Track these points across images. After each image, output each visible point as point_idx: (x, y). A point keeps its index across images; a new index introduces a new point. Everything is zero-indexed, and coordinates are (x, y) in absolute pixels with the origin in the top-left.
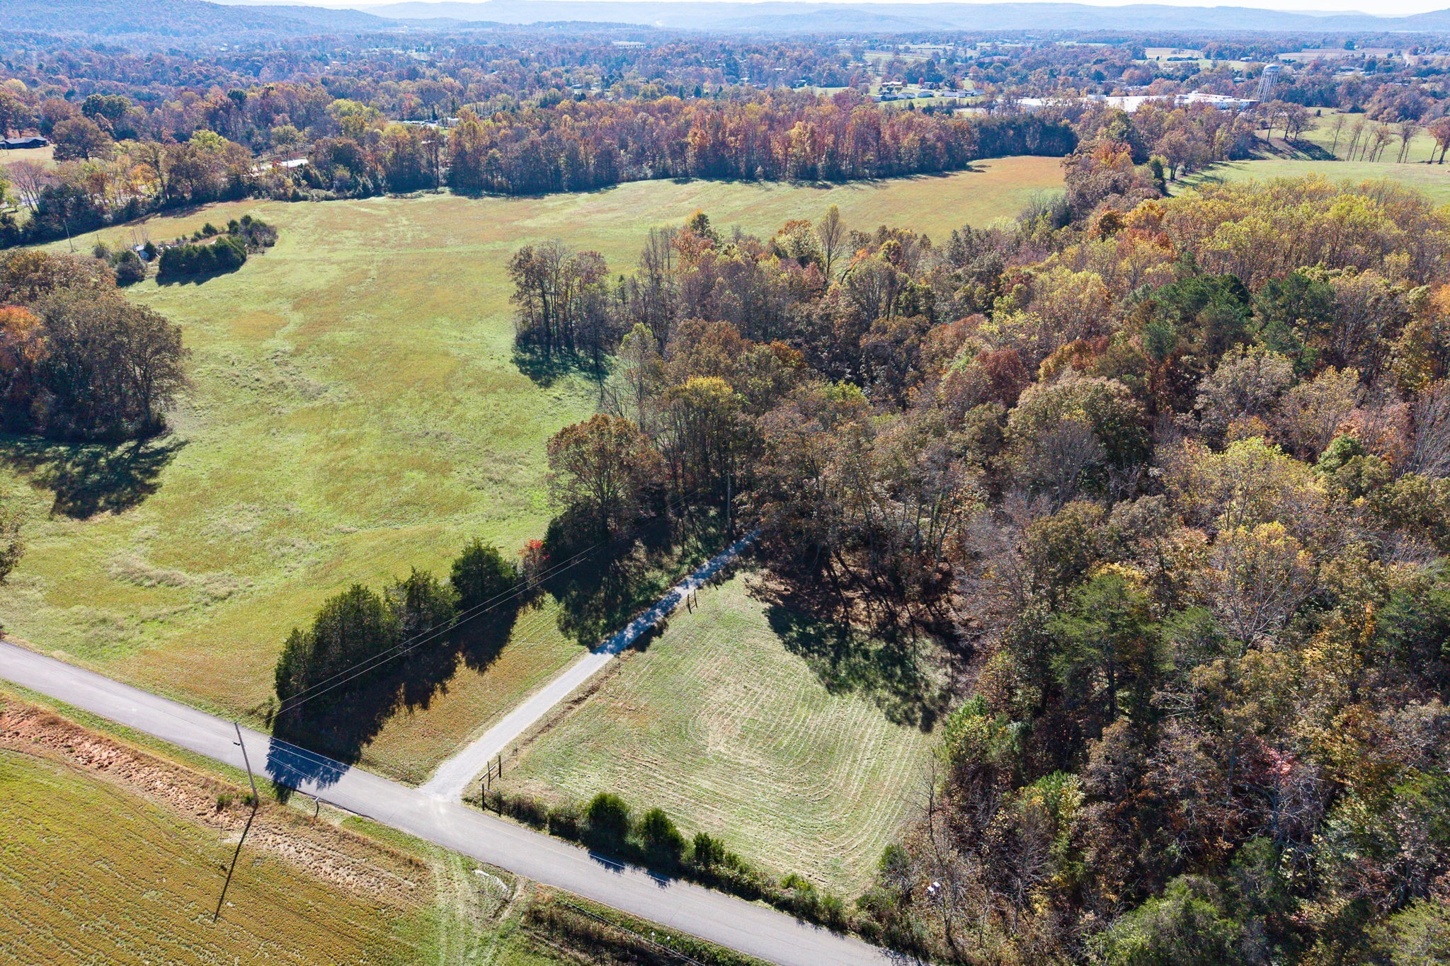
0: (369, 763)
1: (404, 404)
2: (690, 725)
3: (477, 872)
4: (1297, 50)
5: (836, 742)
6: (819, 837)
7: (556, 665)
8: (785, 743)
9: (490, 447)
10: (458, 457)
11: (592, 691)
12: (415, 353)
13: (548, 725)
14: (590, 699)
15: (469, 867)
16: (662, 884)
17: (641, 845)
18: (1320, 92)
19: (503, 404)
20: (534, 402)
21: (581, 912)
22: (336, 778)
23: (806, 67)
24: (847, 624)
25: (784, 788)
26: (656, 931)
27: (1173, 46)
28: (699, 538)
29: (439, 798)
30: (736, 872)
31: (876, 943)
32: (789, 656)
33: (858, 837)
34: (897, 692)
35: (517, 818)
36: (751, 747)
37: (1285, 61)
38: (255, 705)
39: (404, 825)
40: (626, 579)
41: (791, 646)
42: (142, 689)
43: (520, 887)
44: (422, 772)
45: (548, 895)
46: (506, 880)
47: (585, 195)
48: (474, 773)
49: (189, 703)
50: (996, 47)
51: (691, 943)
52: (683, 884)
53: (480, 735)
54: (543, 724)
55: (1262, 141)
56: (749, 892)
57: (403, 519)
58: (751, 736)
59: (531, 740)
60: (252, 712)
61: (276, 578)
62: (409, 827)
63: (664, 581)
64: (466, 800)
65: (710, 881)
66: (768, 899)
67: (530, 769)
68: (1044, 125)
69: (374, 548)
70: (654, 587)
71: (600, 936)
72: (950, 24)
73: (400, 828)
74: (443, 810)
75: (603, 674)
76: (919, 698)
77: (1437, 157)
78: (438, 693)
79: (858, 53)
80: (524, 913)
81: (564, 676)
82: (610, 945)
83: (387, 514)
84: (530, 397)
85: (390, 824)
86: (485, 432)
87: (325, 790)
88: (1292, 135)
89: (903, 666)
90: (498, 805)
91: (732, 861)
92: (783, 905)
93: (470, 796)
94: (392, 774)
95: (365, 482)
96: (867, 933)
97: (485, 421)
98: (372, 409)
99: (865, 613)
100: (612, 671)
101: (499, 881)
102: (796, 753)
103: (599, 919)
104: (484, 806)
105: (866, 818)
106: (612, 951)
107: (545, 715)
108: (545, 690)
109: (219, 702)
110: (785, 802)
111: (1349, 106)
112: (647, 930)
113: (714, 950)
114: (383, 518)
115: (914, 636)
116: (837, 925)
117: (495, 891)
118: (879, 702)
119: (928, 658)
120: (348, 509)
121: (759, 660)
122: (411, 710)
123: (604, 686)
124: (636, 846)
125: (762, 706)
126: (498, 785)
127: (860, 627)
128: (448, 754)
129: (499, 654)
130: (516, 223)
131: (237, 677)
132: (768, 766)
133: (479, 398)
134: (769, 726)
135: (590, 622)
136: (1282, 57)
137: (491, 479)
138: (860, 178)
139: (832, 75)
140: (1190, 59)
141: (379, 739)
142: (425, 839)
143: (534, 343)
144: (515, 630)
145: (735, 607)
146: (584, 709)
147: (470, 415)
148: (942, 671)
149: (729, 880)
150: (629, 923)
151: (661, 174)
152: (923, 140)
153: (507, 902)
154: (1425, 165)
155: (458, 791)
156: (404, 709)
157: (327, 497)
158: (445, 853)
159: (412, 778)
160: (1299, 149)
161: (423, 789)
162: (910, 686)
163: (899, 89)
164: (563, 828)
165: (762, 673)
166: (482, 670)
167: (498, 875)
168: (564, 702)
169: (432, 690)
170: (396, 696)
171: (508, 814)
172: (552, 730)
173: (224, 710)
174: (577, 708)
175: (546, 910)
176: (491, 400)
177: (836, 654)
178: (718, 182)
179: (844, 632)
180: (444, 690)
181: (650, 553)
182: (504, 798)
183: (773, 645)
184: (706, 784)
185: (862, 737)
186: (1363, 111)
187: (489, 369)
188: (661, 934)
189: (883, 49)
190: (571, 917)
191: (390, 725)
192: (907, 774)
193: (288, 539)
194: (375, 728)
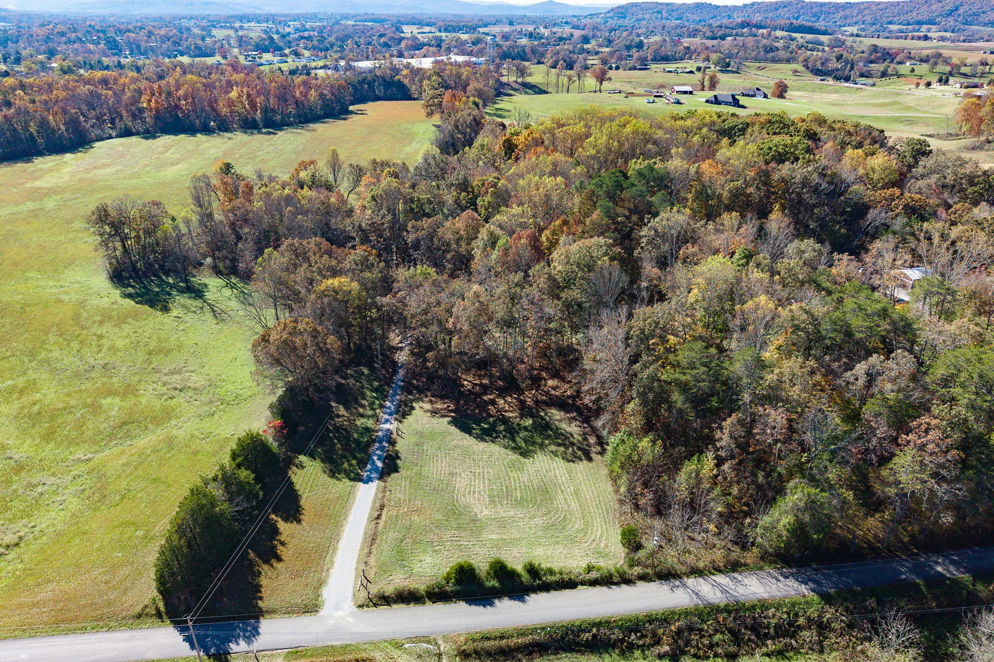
0: (272, 612)
1: (53, 348)
2: (457, 506)
3: (406, 646)
4: (486, 26)
5: (545, 485)
6: (577, 539)
7: (346, 500)
8: (519, 496)
9: (153, 366)
10: (136, 378)
11: (382, 507)
12: (30, 305)
13: (372, 539)
14: (384, 513)
15: (399, 646)
16: (523, 601)
17: (497, 585)
18: (518, 52)
19: (138, 330)
20: (162, 324)
21: (488, 639)
22: (256, 632)
23: (174, 42)
24: (503, 415)
25: (538, 521)
26: (540, 629)
27: (415, 24)
28: (372, 391)
29: (341, 613)
30: (558, 575)
31: (651, 580)
32: (482, 445)
33: (597, 531)
34: (559, 445)
35: (403, 602)
36: (502, 505)
37: (484, 33)
38: (138, 609)
39: (331, 641)
40: (345, 430)
41: (480, 438)
42: (15, 638)
43: (440, 642)
44: (314, 602)
45: (462, 639)
46: (429, 642)
47: (68, 156)
48: (351, 588)
49: (74, 631)
50: (304, 25)
51: (563, 626)
52: (533, 596)
53: (332, 563)
54: (369, 540)
55: (505, 84)
56: (570, 584)
57: (128, 436)
58: (496, 498)
59: (370, 553)
60: (139, 616)
61: (53, 514)
62: (336, 640)
63: (370, 423)
64: (360, 606)
65: (547, 587)
66: (583, 583)
67: (384, 569)
68: (385, 80)
69: (127, 464)
70: (368, 430)
71: (509, 647)
72: (258, 8)
73: (329, 643)
74: (351, 620)
75: (380, 495)
76: (573, 444)
77: (598, 89)
78: (280, 547)
79: (207, 31)
80: (456, 656)
81: (356, 504)
82: (519, 649)
83: (112, 436)
84: (156, 321)
85: (320, 644)
86: (141, 356)
87: (255, 644)
88: (520, 80)
89: (551, 429)
90: (385, 600)
91: (551, 572)
92: (594, 583)
93: (360, 603)
94: (293, 612)
95: (71, 417)
96: (643, 578)
97: (136, 345)
98: (26, 359)
99: (507, 406)
100: (384, 491)
101: (424, 645)
102: (529, 499)
103: (502, 638)
104: (375, 605)
105: (592, 520)
106: (521, 652)
107: (365, 533)
108: (351, 518)
109: (101, 619)
110: (545, 529)
111: (536, 61)
112: (534, 631)
113: (578, 623)
114: (111, 441)
115: (543, 410)
116: (626, 580)
117: (428, 652)
118: (555, 454)
119: (560, 421)
120: (71, 442)
121: (466, 454)
122: (272, 566)
123: (386, 502)
124: (493, 587)
125: (489, 479)
126: (374, 590)
127: (511, 415)
128: (321, 584)
129: (300, 506)
130: (28, 185)
131: (100, 596)
132: (519, 513)
133: (117, 330)
134: (502, 489)
135: (346, 465)
136: (482, 30)
137: (176, 389)
138: (289, 125)
139: (197, 47)
140: (430, 32)
141: (265, 592)
142: (353, 643)
143: (128, 279)
144: (297, 487)
145: (427, 426)
146: (386, 522)
147: (120, 344)
148: (573, 424)
149: (557, 582)
150: (522, 633)
151: (127, 133)
152: (322, 95)
153: (440, 654)
154: (593, 94)
155: (349, 605)
156: (265, 567)
157: (43, 438)
158: (375, 644)
159: (311, 608)
160: (527, 88)
161: (323, 612)
162: (562, 439)
163: (261, 58)
164: (438, 595)
165: (474, 460)
166: (299, 521)
167: (420, 642)
168: (370, 520)
169: (275, 547)
170: (251, 560)
171: (395, 603)
172: (377, 541)
173: (112, 624)
174: (382, 522)
175: (469, 647)
176: (127, 329)
177: (510, 433)
178: (182, 136)
179: (505, 421)
180: (283, 544)
181: (347, 408)
182: (386, 594)
183: (468, 441)
184: (495, 537)
185: (556, 477)
186: (543, 63)
187: (106, 306)
188: (543, 629)
189: (221, 27)
190: (488, 644)
191: (264, 581)
192: (593, 488)
193: (34, 481)
194: (258, 588)
